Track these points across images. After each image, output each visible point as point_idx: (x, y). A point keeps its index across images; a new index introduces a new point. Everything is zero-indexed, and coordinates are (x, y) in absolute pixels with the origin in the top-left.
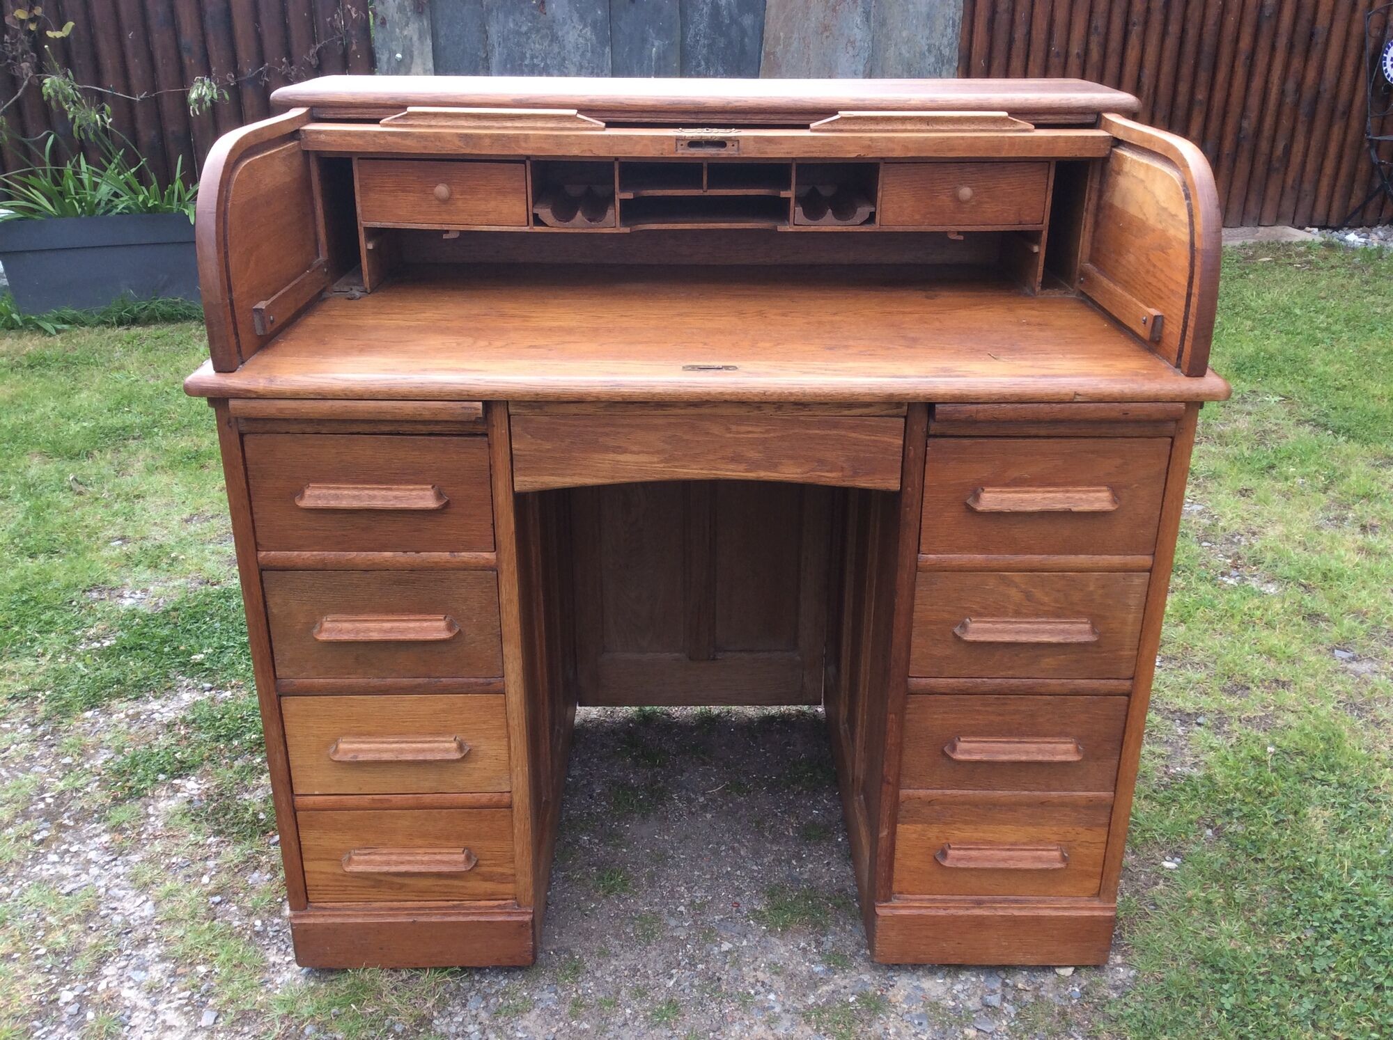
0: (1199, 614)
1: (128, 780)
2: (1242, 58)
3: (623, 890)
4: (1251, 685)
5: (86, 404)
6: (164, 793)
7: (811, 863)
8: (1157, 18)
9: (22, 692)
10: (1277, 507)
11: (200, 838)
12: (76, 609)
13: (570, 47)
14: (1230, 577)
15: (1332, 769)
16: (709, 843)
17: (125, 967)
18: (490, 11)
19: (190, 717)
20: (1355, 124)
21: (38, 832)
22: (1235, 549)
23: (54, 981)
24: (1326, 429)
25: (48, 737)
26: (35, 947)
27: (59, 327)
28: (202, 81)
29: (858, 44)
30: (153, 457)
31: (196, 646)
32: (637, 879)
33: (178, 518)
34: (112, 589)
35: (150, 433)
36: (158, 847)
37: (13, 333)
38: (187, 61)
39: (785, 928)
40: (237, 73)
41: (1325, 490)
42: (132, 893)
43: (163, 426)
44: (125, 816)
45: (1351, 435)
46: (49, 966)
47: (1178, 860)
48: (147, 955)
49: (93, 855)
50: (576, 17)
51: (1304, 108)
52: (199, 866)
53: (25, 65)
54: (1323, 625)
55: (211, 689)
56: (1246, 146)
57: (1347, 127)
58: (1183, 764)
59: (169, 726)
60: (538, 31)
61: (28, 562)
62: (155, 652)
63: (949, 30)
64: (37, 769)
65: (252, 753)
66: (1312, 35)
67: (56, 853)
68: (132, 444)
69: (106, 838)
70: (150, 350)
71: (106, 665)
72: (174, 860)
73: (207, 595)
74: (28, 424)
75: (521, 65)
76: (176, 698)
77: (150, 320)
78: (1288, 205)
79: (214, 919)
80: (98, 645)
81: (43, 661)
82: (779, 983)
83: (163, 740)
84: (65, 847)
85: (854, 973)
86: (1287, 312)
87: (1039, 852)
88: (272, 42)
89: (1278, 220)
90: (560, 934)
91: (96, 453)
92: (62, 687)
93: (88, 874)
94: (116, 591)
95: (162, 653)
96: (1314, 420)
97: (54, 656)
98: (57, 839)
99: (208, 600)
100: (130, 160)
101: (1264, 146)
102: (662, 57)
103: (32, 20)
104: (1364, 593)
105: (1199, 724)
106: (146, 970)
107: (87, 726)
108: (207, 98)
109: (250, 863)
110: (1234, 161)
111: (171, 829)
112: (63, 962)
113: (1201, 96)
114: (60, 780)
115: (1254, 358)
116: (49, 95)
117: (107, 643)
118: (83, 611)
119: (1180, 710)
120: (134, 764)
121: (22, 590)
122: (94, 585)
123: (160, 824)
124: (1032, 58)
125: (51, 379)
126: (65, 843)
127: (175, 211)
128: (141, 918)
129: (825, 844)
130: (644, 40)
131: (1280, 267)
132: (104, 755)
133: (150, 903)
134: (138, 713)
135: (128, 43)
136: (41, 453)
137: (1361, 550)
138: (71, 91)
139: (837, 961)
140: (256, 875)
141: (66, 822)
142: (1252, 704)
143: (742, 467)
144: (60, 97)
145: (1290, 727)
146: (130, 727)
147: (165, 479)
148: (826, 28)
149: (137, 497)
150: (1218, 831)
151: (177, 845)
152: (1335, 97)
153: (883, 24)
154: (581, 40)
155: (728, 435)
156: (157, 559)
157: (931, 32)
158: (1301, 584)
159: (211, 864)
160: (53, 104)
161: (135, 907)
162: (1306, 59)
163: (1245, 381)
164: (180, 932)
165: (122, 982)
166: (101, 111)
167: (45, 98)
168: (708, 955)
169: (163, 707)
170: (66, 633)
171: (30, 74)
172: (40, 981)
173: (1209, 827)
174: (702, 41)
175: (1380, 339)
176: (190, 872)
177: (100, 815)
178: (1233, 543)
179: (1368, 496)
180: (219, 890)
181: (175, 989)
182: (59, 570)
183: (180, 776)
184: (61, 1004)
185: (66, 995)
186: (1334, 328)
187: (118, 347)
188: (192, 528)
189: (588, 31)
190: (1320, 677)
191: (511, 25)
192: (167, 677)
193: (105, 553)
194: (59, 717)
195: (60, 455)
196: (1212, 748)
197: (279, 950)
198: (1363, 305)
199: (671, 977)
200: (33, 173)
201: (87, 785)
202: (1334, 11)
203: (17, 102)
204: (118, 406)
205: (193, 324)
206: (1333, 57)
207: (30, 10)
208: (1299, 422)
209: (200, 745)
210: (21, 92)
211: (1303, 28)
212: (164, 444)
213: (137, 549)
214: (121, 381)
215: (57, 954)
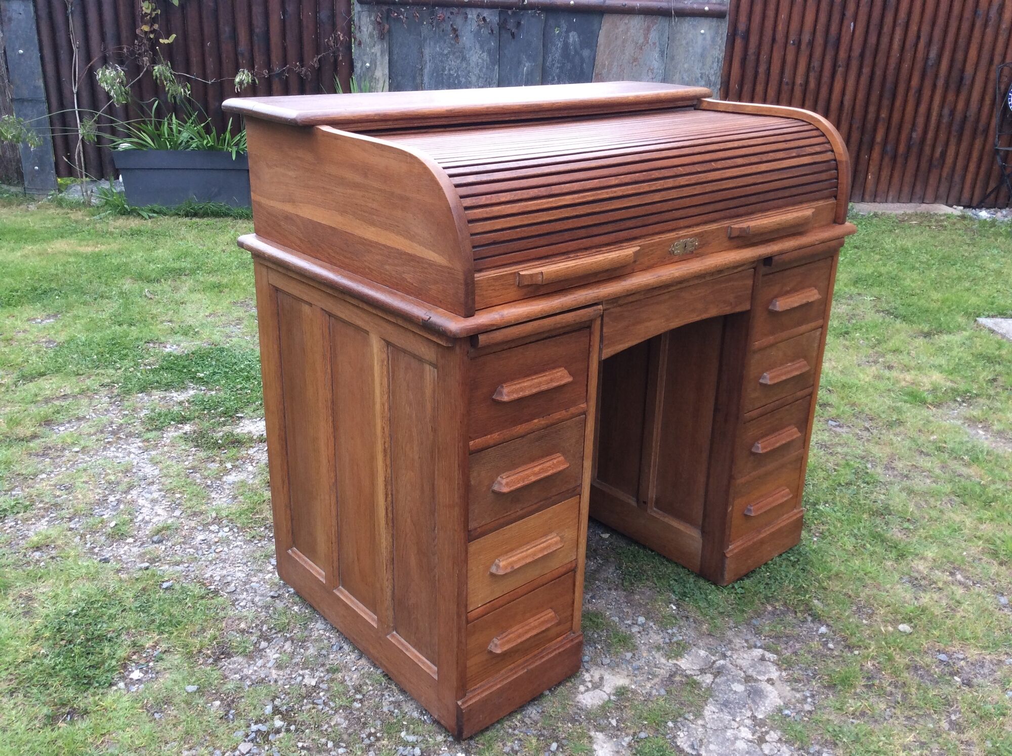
1: (155, 423)
2: (912, 92)
5: (160, 255)
6: (172, 429)
8: (854, 64)
9: (107, 383)
11: (187, 448)
12: (140, 350)
13: (472, 64)
17: (141, 491)
18: (425, 39)
19: (192, 400)
21: (107, 438)
23: (107, 493)
24: (892, 316)
25: (118, 402)
27: (151, 215)
28: (243, 72)
29: (655, 71)
30: (194, 285)
31: (201, 371)
33: (202, 314)
34: (161, 343)
35: (195, 272)
37: (124, 217)
38: (240, 61)
40: (270, 70)
41: (873, 347)
42: (149, 466)
43: (202, 270)
44: (151, 437)
45: (904, 318)
46: (105, 487)
48: (153, 488)
49: (133, 450)
50: (478, 46)
51: (955, 127)
52: (184, 458)
53: (145, 59)
54: (829, 409)
55: (205, 390)
56: (915, 150)
57: (985, 141)
59: (181, 403)
60: (454, 54)
61: (117, 327)
62: (179, 371)
63: (715, 65)
64: (110, 415)
65: (221, 417)
66: (962, 79)
67: (115, 447)
68: (184, 278)
70: (202, 231)
71: (152, 375)
72: (173, 455)
73: (211, 349)
74: (126, 264)
75: (442, 74)
76: (186, 392)
77: (205, 215)
78: (943, 190)
79: (188, 478)
80: (149, 367)
81: (119, 371)
83: (176, 408)
84: (120, 446)
86: (906, 252)
88: (292, 52)
89: (936, 200)
91: (162, 280)
92: (128, 383)
93: (129, 457)
94: (163, 344)
95: (182, 372)
96: (887, 310)
97: (126, 369)
98: (116, 442)
99: (211, 351)
100: (201, 119)
101: (927, 150)
102: (530, 73)
103: (151, 32)
106: (151, 494)
107: (138, 399)
108: (245, 82)
109: (210, 460)
110: (906, 159)
111: (173, 443)
112: (112, 486)
113: (884, 115)
114: (121, 420)
115: (869, 276)
116: (156, 76)
117: (154, 366)
118: (144, 351)
120: (160, 416)
121: (113, 339)
122: (151, 340)
123: (168, 441)
124: (770, 85)
125: (142, 242)
126: (120, 444)
127: (225, 150)
128: (153, 475)
130: (519, 63)
131: (920, 227)
132: (145, 412)
133: (158, 470)
134: (165, 397)
135: (207, 49)
136: (131, 278)
137: (876, 376)
138: (169, 75)
140: (212, 464)
141: (122, 436)
144: (163, 78)
146: (160, 401)
147: (199, 296)
148: (635, 60)
151: (175, 449)
152: (978, 120)
153: (673, 58)
154: (480, 61)
156: (187, 332)
157: (704, 65)
158: (829, 389)
159: (190, 458)
160: (158, 81)
161: (149, 470)
162: (957, 95)
163: (857, 287)
164: (171, 481)
165: (139, 497)
166: (185, 86)
167: (154, 78)
169: (179, 395)
170: (133, 360)
171: (147, 64)
172: (100, 492)
174: (557, 65)
175: (956, 269)
176: (179, 460)
177: (139, 435)
179: (896, 351)
180: (193, 468)
181: (164, 502)
182: (134, 332)
183: (182, 423)
184: (108, 501)
185: (111, 498)
186: (930, 262)
187: (184, 228)
188: (209, 319)
189: (485, 55)
191: (438, 49)
192: (183, 383)
193: (160, 327)
194: (124, 395)
195: (143, 280)
198: (958, 251)
200: (144, 122)
201: (134, 423)
202: (977, 64)
203: (140, 79)
204: (179, 258)
205: (230, 219)
206: (976, 96)
207: (152, 26)
208: (878, 311)
209: (194, 411)
210: (141, 74)
211: (955, 74)
212: (202, 279)
213: (177, 327)
214: (182, 246)
215: (110, 483)
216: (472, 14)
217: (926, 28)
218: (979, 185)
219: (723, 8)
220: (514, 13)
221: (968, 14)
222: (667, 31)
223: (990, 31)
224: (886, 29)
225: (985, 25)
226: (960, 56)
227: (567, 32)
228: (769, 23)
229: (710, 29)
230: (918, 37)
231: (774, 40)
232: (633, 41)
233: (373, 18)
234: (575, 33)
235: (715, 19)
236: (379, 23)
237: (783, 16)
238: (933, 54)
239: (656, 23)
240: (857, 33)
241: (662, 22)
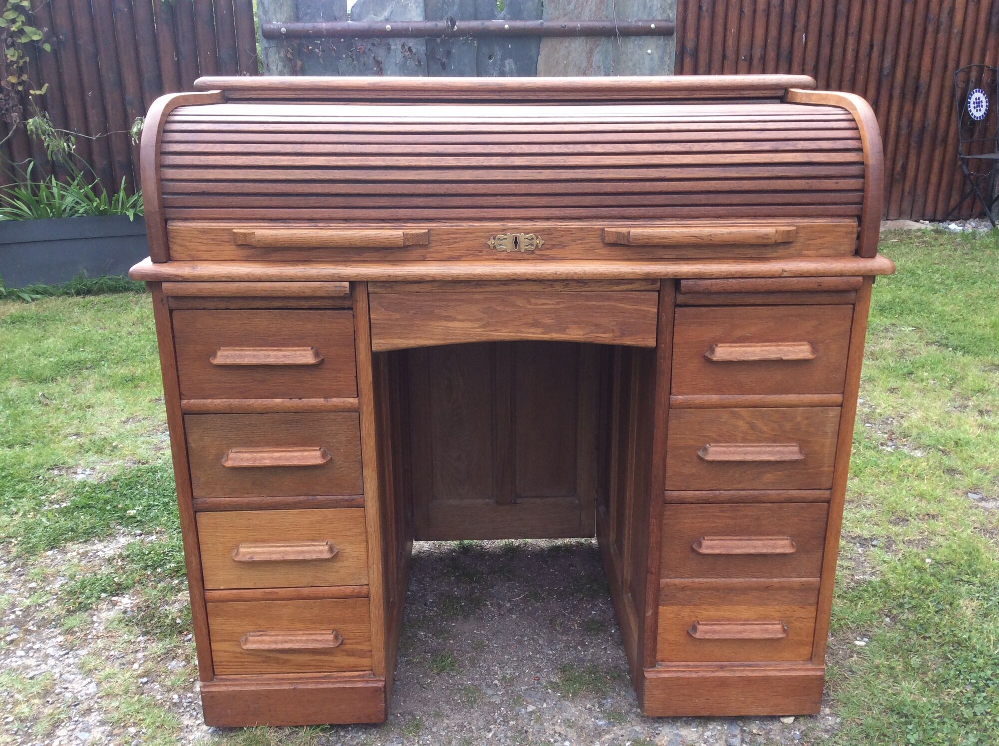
0: (868, 471)
1: (78, 598)
3: (452, 670)
4: (910, 518)
5: (52, 346)
6: (105, 607)
7: (593, 648)
10: (917, 398)
11: (131, 637)
12: (41, 482)
14: (887, 446)
15: (974, 574)
16: (515, 635)
17: (74, 730)
19: (125, 553)
20: (950, 148)
21: (9, 635)
22: (889, 428)
23: (19, 740)
24: (948, 348)
25: (19, 569)
26: (5, 716)
27: (34, 296)
28: (141, 119)
30: (100, 381)
31: (131, 506)
32: (462, 661)
33: (118, 420)
34: (69, 468)
35: (98, 364)
36: (100, 644)
38: (129, 111)
39: (575, 694)
41: (951, 388)
42: (80, 677)
43: (108, 360)
44: (75, 623)
45: (966, 351)
46: (16, 729)
47: (866, 640)
48: (91, 721)
49: (51, 651)
51: (914, 139)
52: (130, 657)
53: (14, 115)
54: (958, 476)
55: (141, 535)
57: (945, 151)
58: (864, 573)
59: (110, 560)
61: (7, 451)
62: (100, 509)
64: (10, 591)
65: (171, 578)
66: (917, 88)
67: (22, 650)
68: (85, 372)
69: (61, 638)
70: (99, 310)
71: (63, 519)
72: (112, 653)
73: (139, 470)
74: (9, 361)
76: (115, 541)
77: (100, 291)
78: (906, 206)
79: (142, 694)
80: (58, 506)
81: (16, 517)
82: (572, 734)
83: (105, 570)
84: (30, 645)
85: (628, 725)
86: (913, 273)
87: (766, 626)
89: (900, 215)
90: (404, 701)
91: (58, 378)
92: (30, 535)
93: (46, 664)
94: (71, 469)
95: (105, 510)
96: (938, 342)
97: (24, 514)
98: (24, 640)
99: (140, 473)
100: (88, 179)
103: (20, 84)
104: (986, 454)
105: (874, 546)
107: (48, 561)
109: (169, 655)
111: (110, 631)
112: (26, 726)
114: (27, 598)
115: (892, 303)
116: (31, 130)
117: (64, 505)
118: (47, 483)
119: (859, 537)
120: (83, 586)
122: (55, 465)
123: (102, 628)
125: (27, 331)
126: (30, 643)
127: (119, 214)
128: (87, 694)
129: (602, 635)
131: (905, 245)
132: (61, 581)
133: (94, 684)
134: (87, 552)
135: (88, 99)
136: (18, 379)
137: (980, 426)
138: (47, 127)
139: (615, 717)
140: (174, 663)
141: (31, 628)
142: (912, 531)
143: (540, 330)
144: (40, 132)
145: (941, 546)
146: (80, 561)
147: (108, 395)
149: (89, 407)
150: (894, 619)
151: (115, 642)
152: (936, 128)
155: (529, 307)
156: (102, 447)
158: (939, 450)
159: (140, 655)
160: (34, 136)
161: (82, 687)
162: (914, 103)
163: (886, 317)
164: (117, 704)
165: (71, 741)
166: (68, 140)
167: (29, 132)
168: (517, 715)
169: (105, 547)
170: (34, 498)
171: (18, 121)
172: (9, 740)
173: (887, 616)
175: (980, 288)
176: (124, 661)
177: (57, 622)
178: (887, 424)
179: (982, 391)
180: (147, 674)
182: (30, 455)
183: (117, 595)
186: (947, 282)
187: (76, 309)
188: (128, 427)
190: (960, 511)
192: (108, 526)
193: (64, 444)
194: (27, 555)
195: (32, 380)
196: (885, 562)
197: (191, 715)
198: (965, 267)
199: (490, 731)
200: (17, 187)
201: (47, 602)
202: (932, 72)
203: (8, 140)
204: (76, 347)
205: (131, 294)
206: (933, 102)
207: (20, 76)
208: (928, 344)
209: (132, 572)
210: (11, 133)
211: (910, 82)
212: (108, 372)
213: (87, 441)
214: (78, 331)
215: (22, 721)
216: (396, 45)
217: (878, 37)
218: (942, 196)
219: (670, 24)
220: (443, 41)
221: (919, 19)
222: (611, 54)
223: (942, 36)
224: (839, 40)
225: (937, 31)
226: (914, 64)
227: (503, 59)
228: (718, 39)
229: (657, 48)
230: (872, 46)
231: (724, 57)
232: (575, 65)
233: (282, 55)
234: (511, 60)
235: (662, 37)
236: (290, 60)
237: (733, 30)
238: (887, 63)
239: (599, 45)
240: (810, 44)
241: (605, 44)
